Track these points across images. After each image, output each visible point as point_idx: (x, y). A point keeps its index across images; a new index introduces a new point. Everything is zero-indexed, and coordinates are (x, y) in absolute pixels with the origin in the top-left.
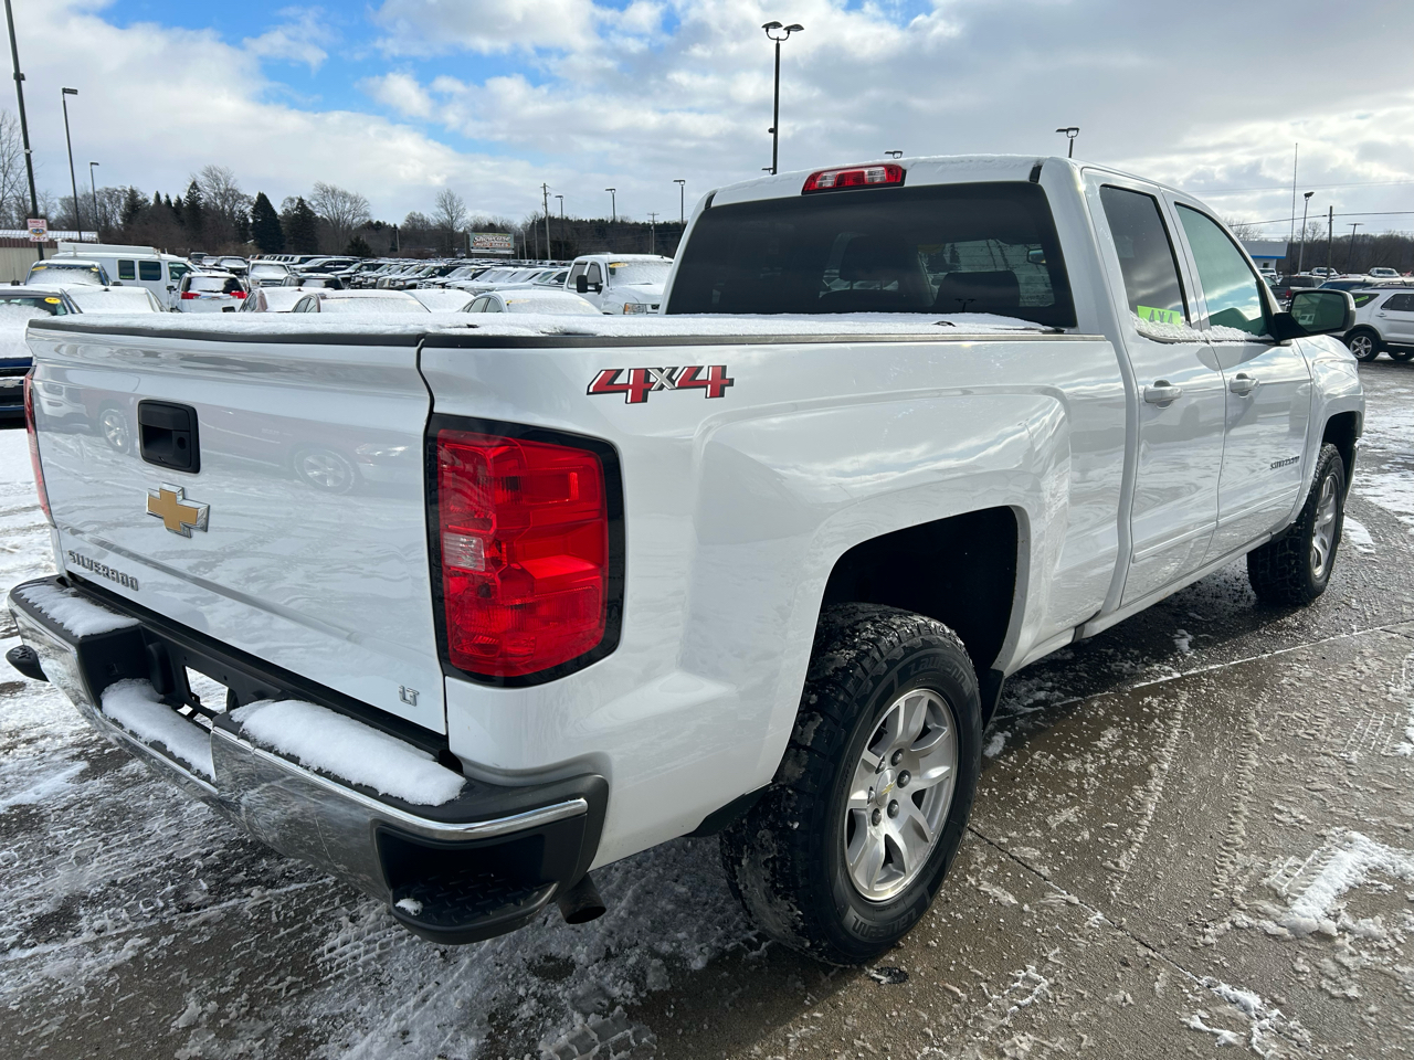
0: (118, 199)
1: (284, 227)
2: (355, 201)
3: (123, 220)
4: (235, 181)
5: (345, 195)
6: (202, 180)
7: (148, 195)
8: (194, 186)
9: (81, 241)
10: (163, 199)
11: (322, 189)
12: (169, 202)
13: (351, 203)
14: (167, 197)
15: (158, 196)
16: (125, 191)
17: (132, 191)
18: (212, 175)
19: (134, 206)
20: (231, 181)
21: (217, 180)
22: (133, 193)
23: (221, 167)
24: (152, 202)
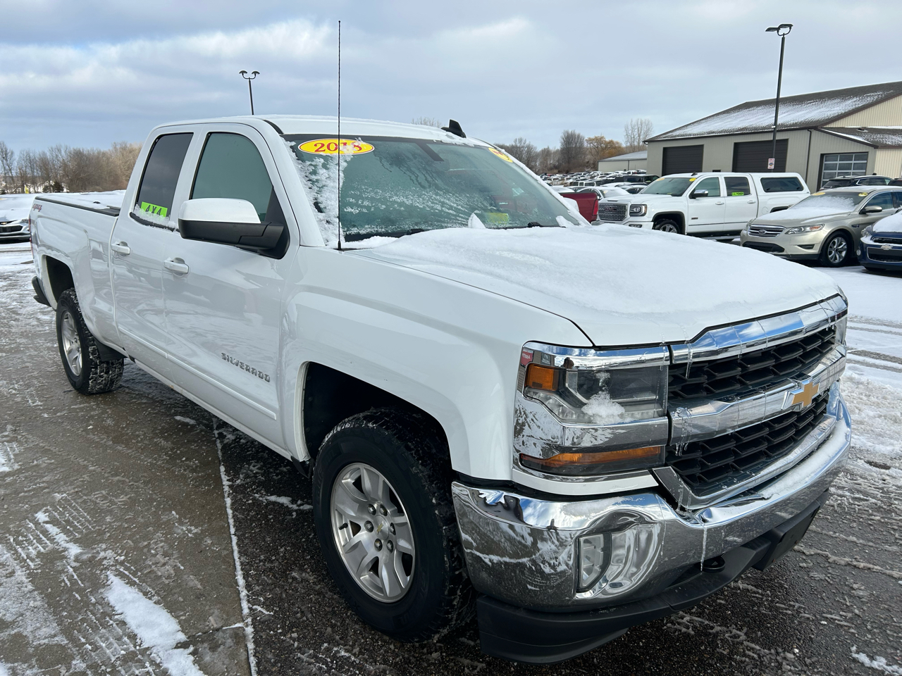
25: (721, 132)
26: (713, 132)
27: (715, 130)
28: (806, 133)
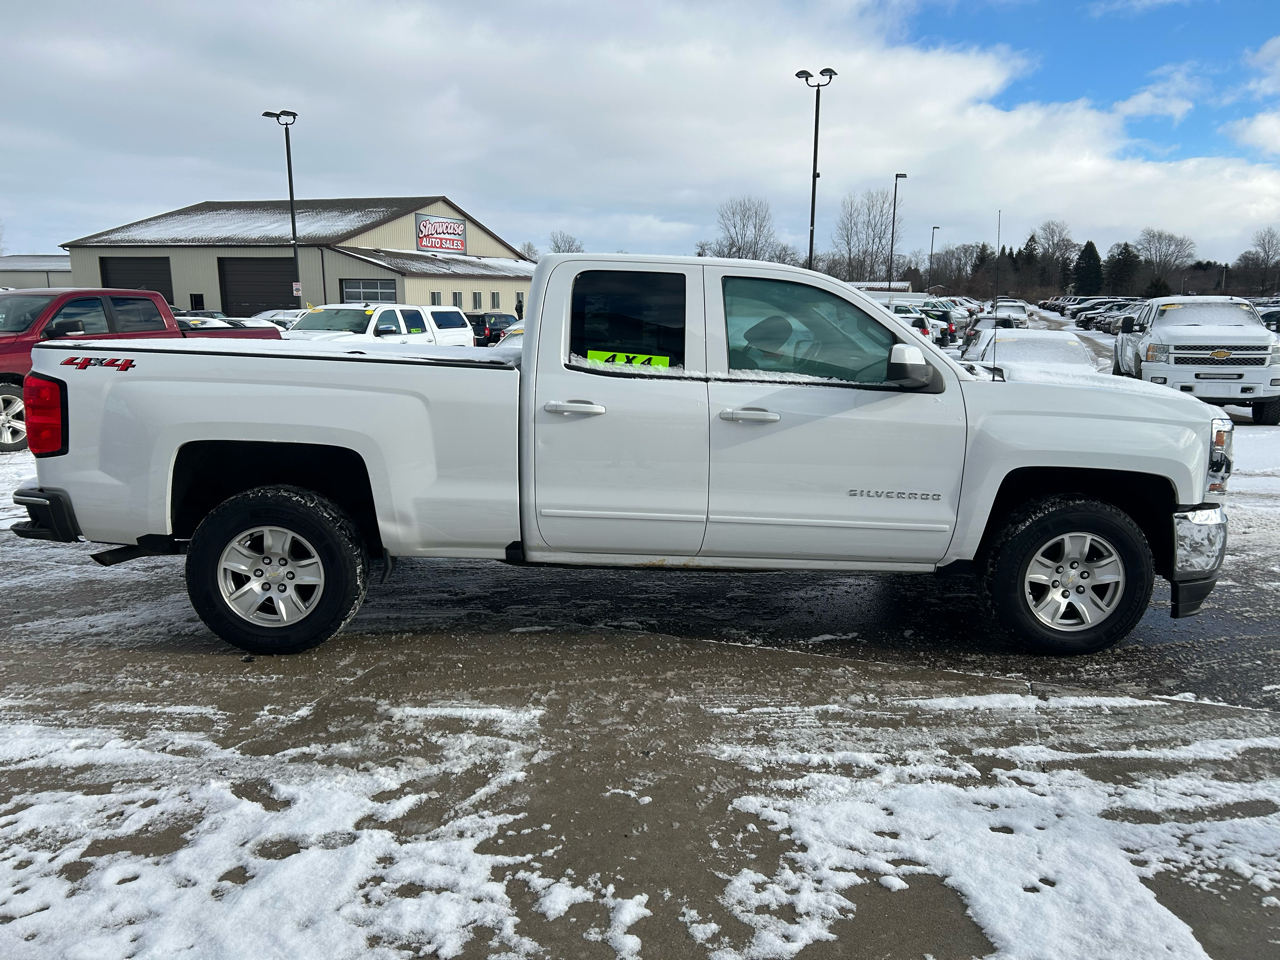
0: (972, 253)
1: (1104, 271)
2: (1181, 243)
3: (972, 270)
4: (1069, 232)
5: (1171, 238)
6: (1039, 233)
7: (995, 248)
8: (1032, 239)
9: (889, 289)
10: (1007, 251)
11: (1149, 234)
12: (1011, 253)
13: (1176, 246)
14: (1011, 249)
15: (1004, 249)
16: (978, 246)
17: (984, 246)
18: (1050, 229)
19: (983, 257)
20: (1064, 233)
21: (1052, 233)
22: (984, 247)
23: (1057, 220)
24: (997, 254)
25: (193, 240)
26: (181, 241)
27: (182, 238)
28: (316, 252)
